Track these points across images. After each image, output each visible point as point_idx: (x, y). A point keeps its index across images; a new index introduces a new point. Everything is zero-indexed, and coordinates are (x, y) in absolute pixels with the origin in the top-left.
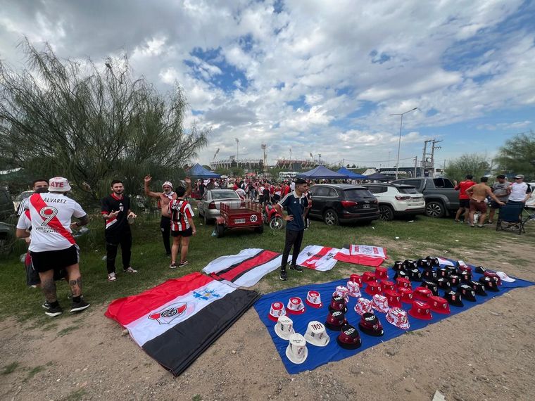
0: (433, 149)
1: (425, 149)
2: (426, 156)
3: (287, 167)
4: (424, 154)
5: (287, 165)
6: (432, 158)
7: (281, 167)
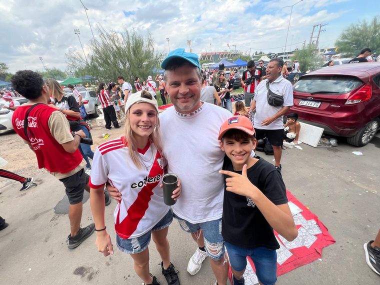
0: (320, 32)
1: (312, 34)
2: (313, 39)
3: (209, 58)
4: (311, 38)
5: (209, 57)
6: (317, 42)
7: (204, 59)
